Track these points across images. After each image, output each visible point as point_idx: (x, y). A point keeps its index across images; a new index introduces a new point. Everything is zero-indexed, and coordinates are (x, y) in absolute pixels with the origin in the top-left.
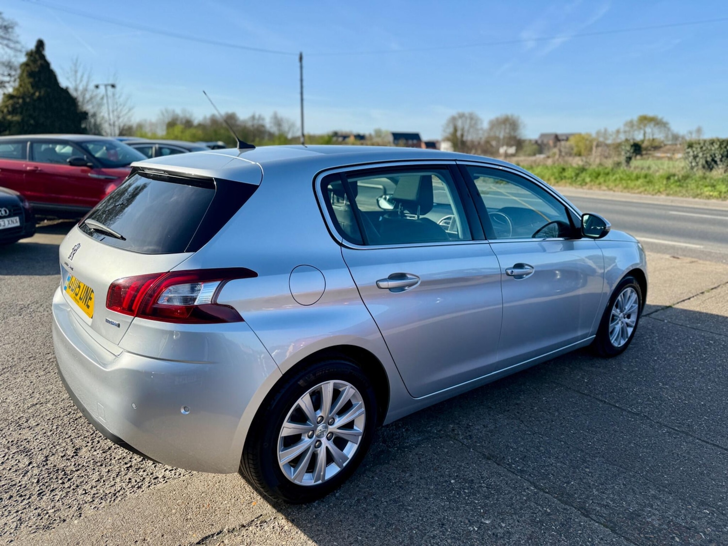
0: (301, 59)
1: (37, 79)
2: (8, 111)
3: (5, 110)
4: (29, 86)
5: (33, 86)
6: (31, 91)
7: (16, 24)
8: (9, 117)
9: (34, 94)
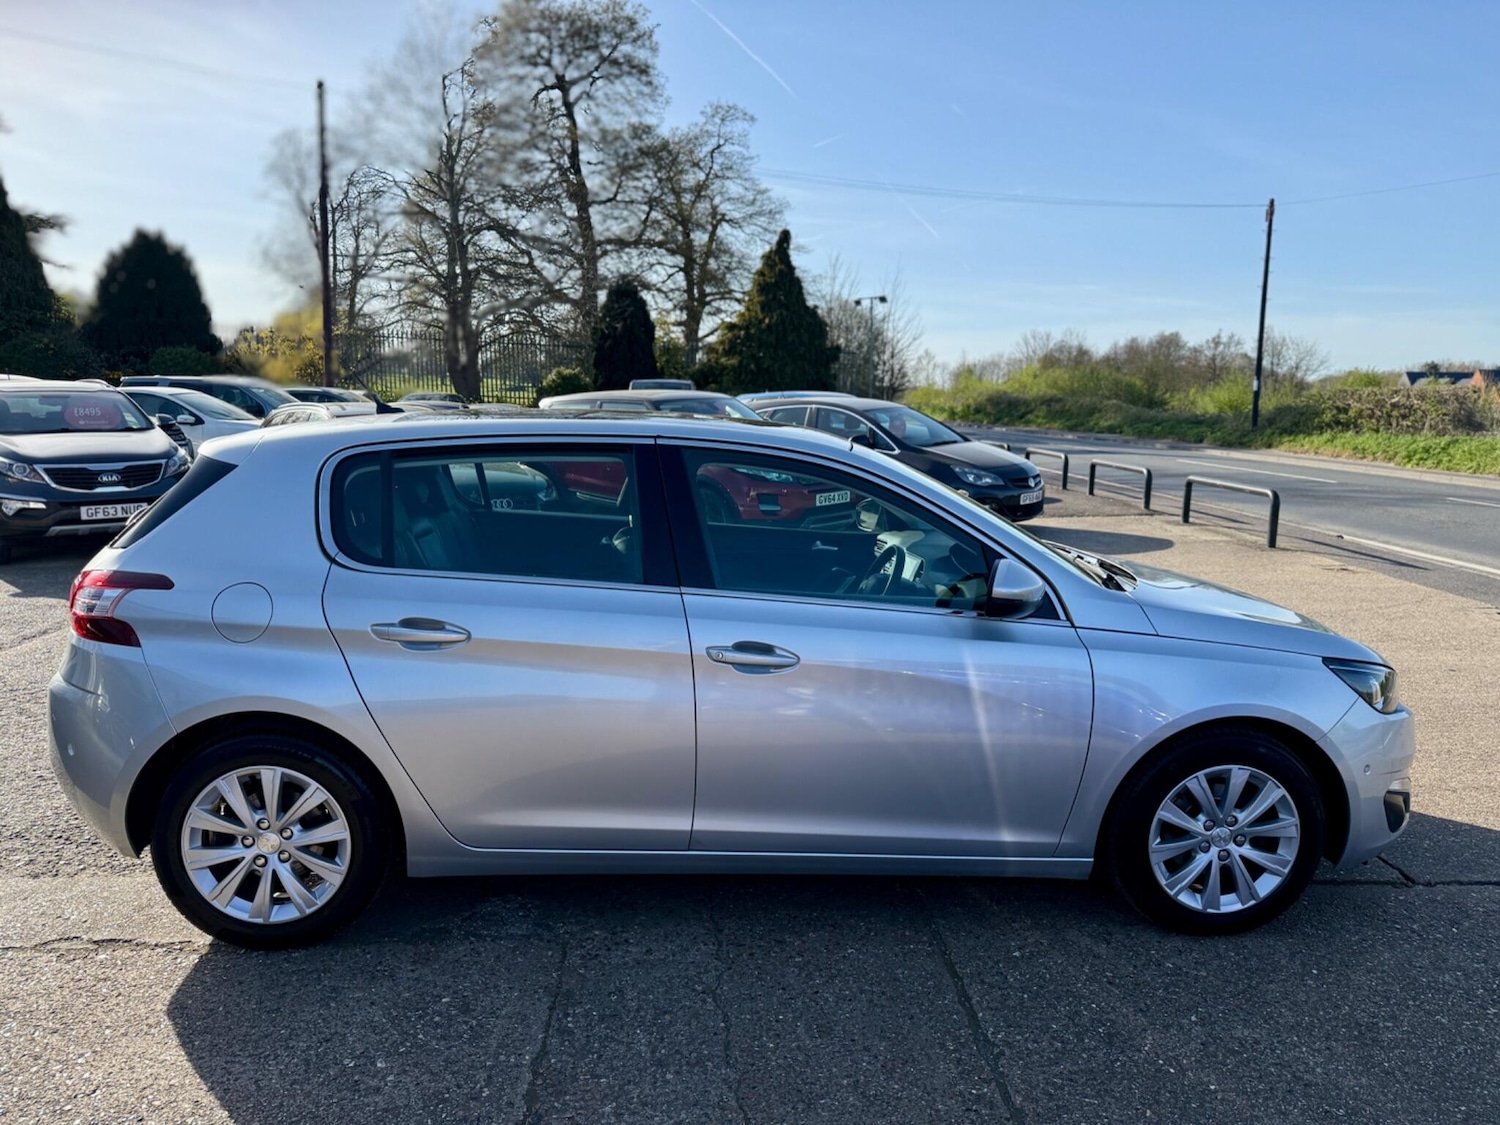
0: (1271, 213)
1: (771, 296)
2: (724, 349)
3: (721, 348)
4: (758, 308)
5: (763, 309)
6: (761, 316)
7: (788, 205)
8: (723, 360)
9: (761, 322)
